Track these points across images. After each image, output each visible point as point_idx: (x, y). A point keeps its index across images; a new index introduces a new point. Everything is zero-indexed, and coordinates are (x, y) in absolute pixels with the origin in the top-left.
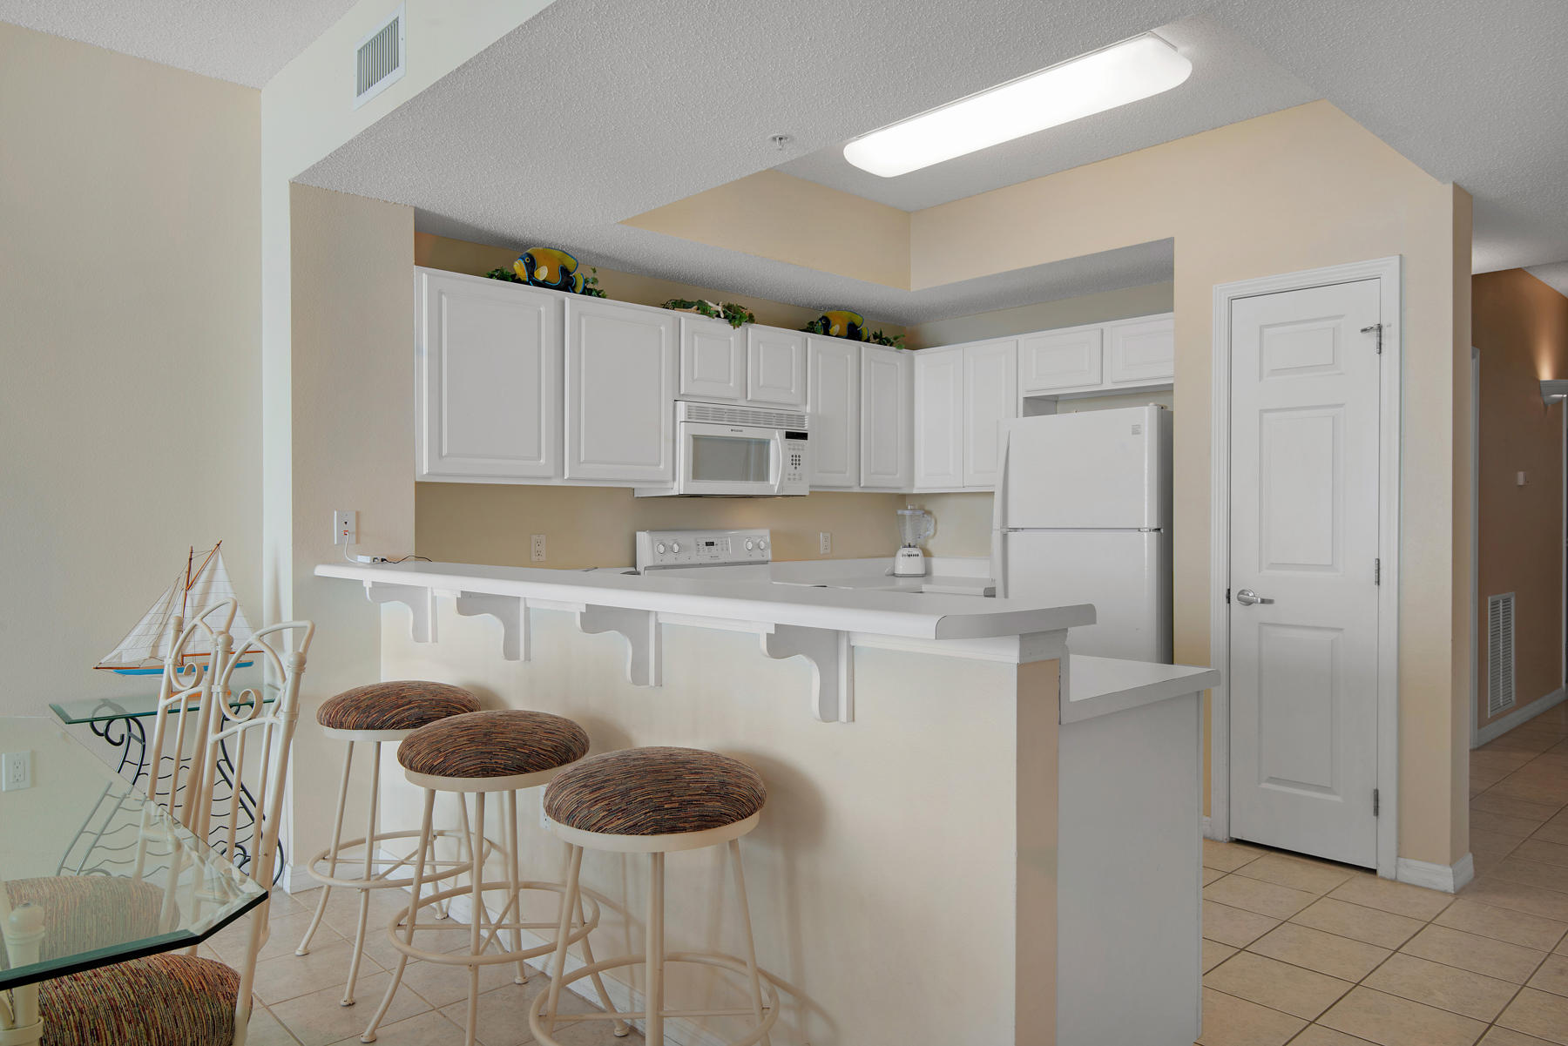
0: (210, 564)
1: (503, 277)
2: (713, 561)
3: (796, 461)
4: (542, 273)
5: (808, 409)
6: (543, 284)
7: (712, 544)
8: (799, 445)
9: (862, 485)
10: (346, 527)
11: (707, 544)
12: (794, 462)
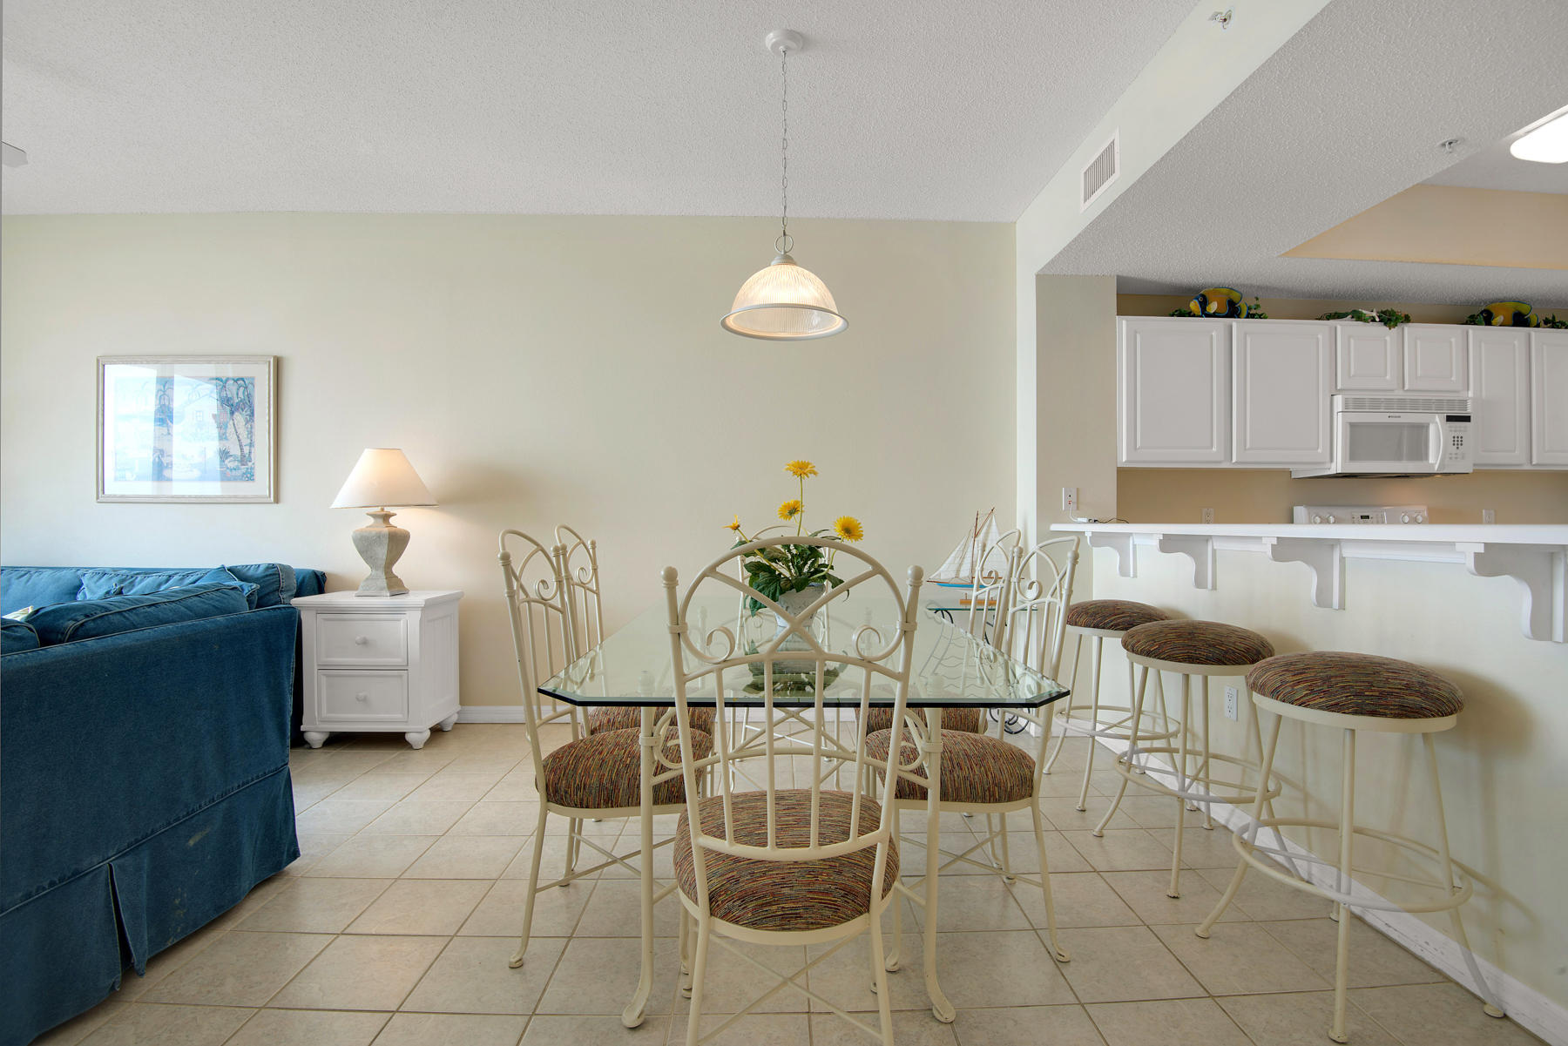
0: (987, 524)
1: (1181, 315)
3: (1458, 441)
4: (1213, 307)
5: (1471, 394)
6: (1214, 315)
7: (1368, 517)
8: (1461, 427)
9: (1534, 463)
10: (1070, 499)
11: (1362, 517)
12: (1456, 443)
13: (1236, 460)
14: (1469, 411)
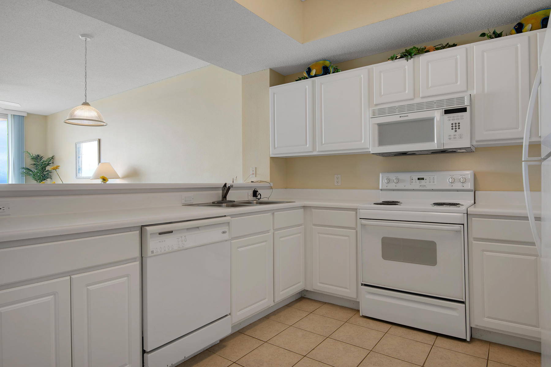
1: (300, 80)
6: (315, 76)
7: (423, 179)
8: (458, 116)
10: (253, 172)
11: (419, 179)
12: (454, 128)
13: (318, 150)
14: (466, 103)
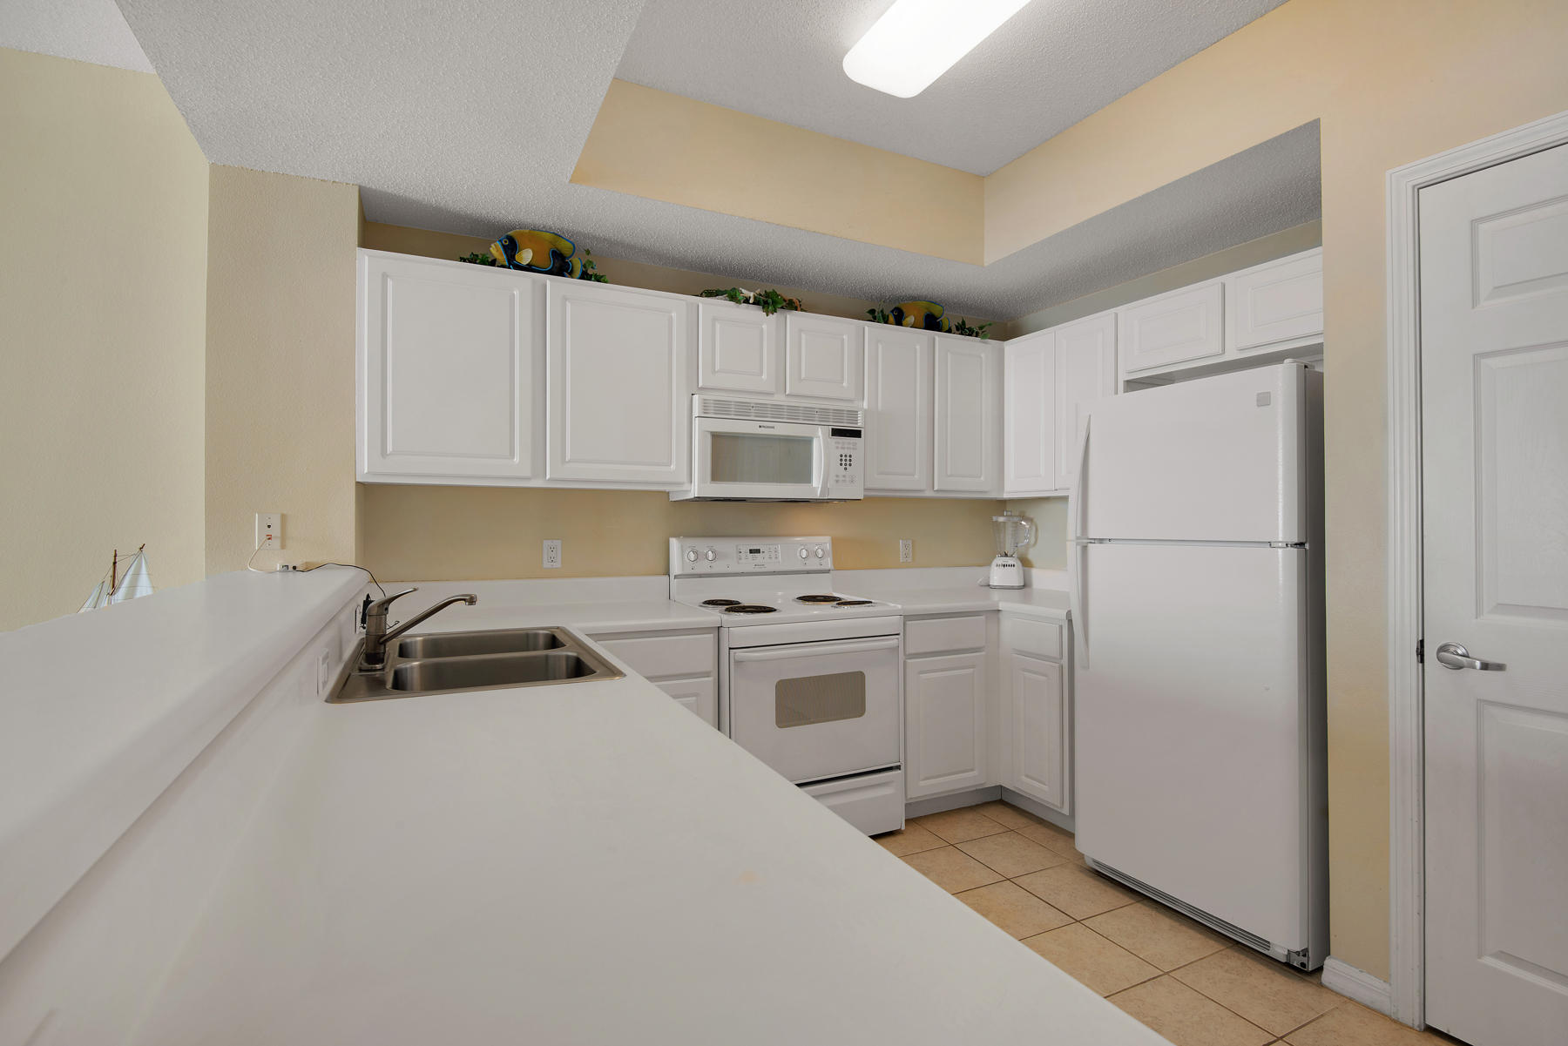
0: (131, 572)
2: (758, 569)
3: (846, 461)
4: (526, 256)
5: (865, 405)
7: (758, 551)
8: (849, 443)
9: (936, 488)
10: (269, 531)
11: (751, 551)
12: (843, 462)
13: (553, 474)
14: (859, 424)
